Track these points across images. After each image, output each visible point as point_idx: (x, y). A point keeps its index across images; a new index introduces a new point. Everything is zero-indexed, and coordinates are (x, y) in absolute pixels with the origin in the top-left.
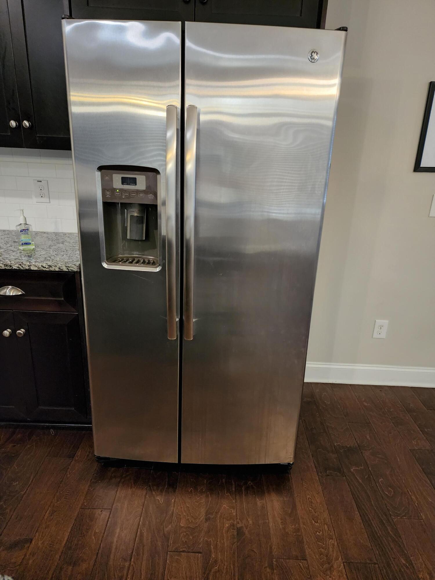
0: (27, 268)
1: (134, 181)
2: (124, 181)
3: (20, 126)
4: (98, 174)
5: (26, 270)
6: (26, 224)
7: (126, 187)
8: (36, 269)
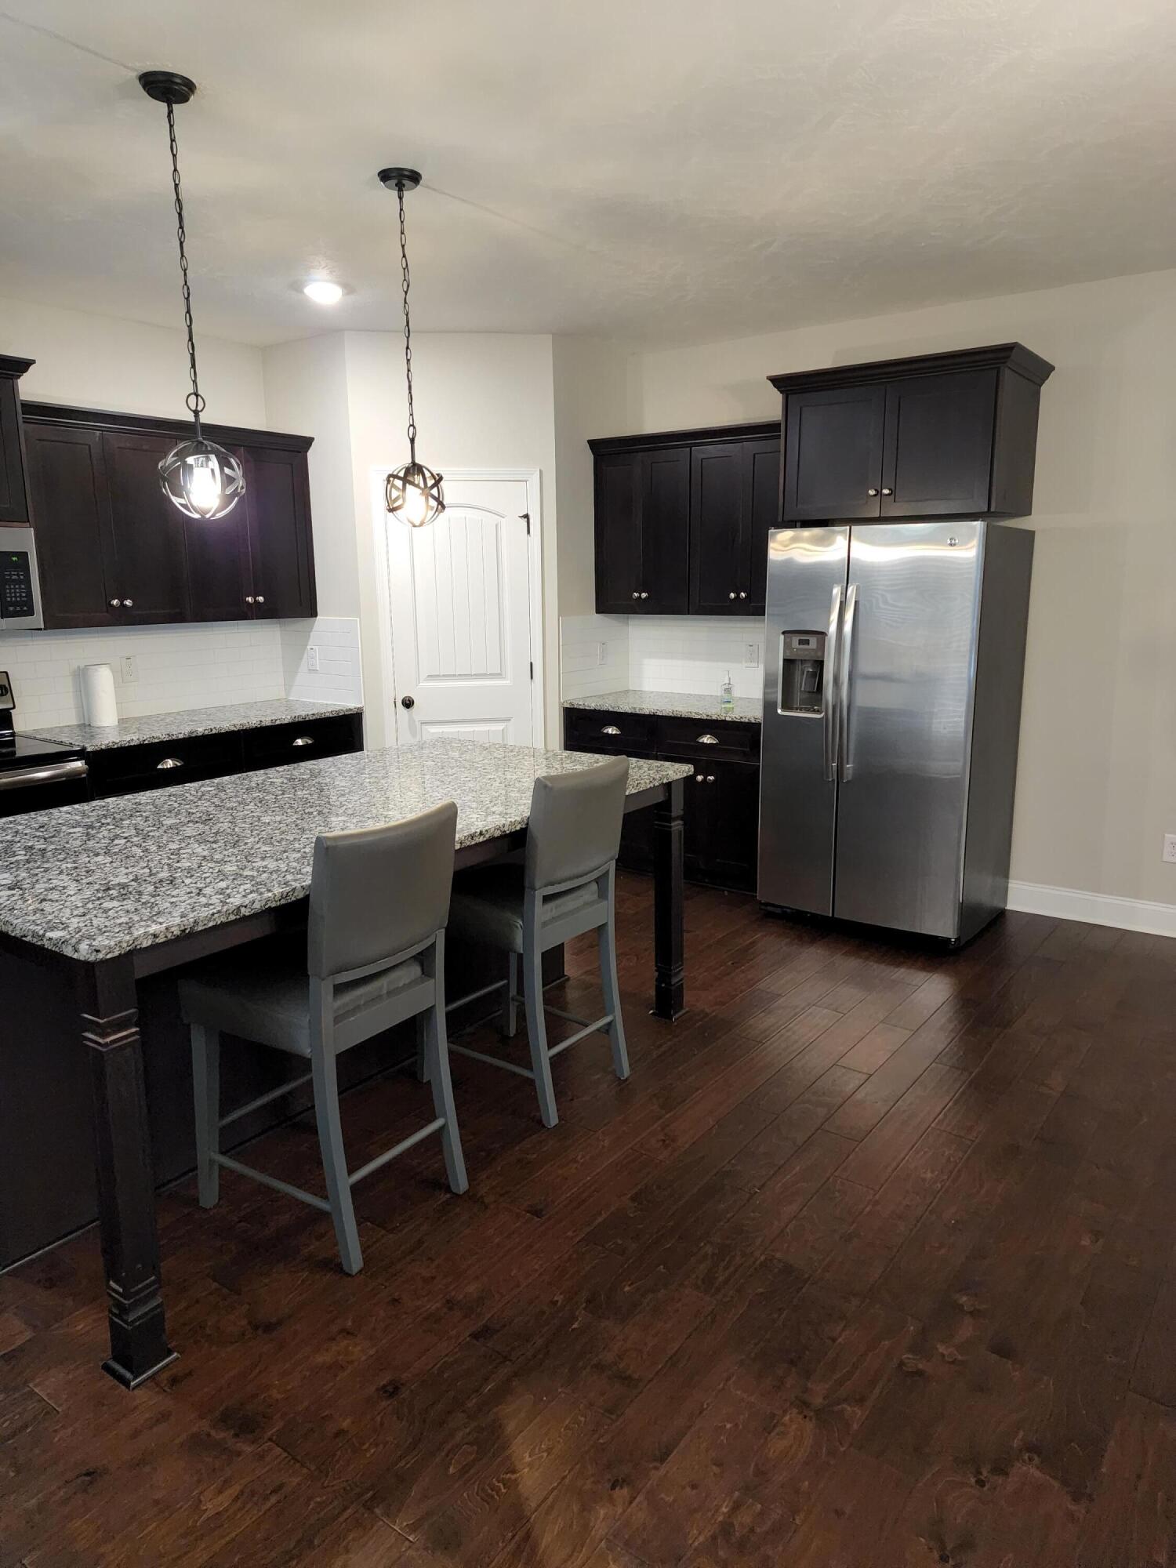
0: (723, 718)
1: (807, 642)
2: (801, 642)
3: (738, 597)
4: (782, 637)
5: (722, 720)
6: (729, 684)
7: (801, 646)
8: (730, 719)
